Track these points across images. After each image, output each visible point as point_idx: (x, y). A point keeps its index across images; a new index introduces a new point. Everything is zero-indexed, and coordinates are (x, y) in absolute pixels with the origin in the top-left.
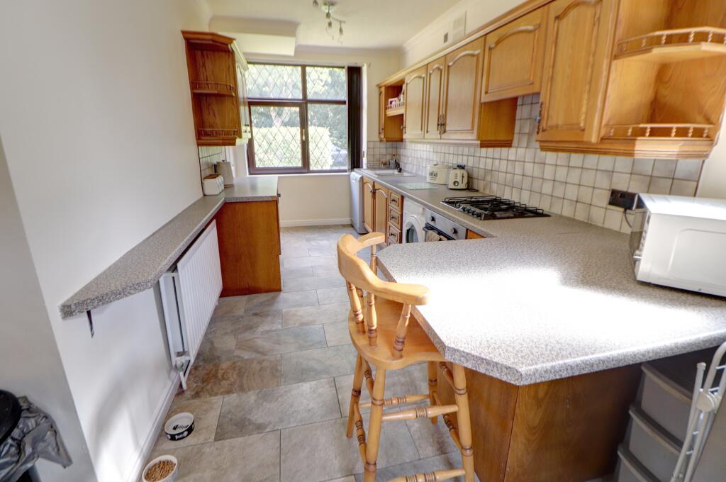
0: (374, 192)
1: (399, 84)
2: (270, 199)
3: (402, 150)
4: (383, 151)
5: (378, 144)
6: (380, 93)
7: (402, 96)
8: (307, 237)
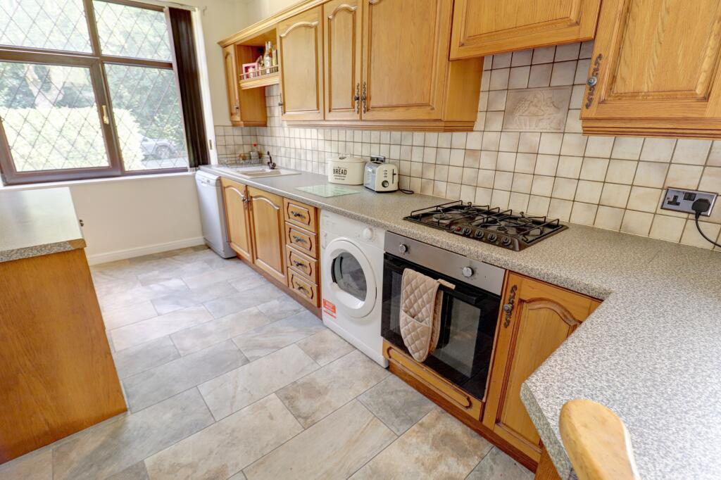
0: (248, 202)
1: (258, 43)
2: (69, 248)
3: (265, 138)
4: (239, 140)
5: (230, 130)
6: (226, 56)
7: (267, 58)
8: (140, 277)
